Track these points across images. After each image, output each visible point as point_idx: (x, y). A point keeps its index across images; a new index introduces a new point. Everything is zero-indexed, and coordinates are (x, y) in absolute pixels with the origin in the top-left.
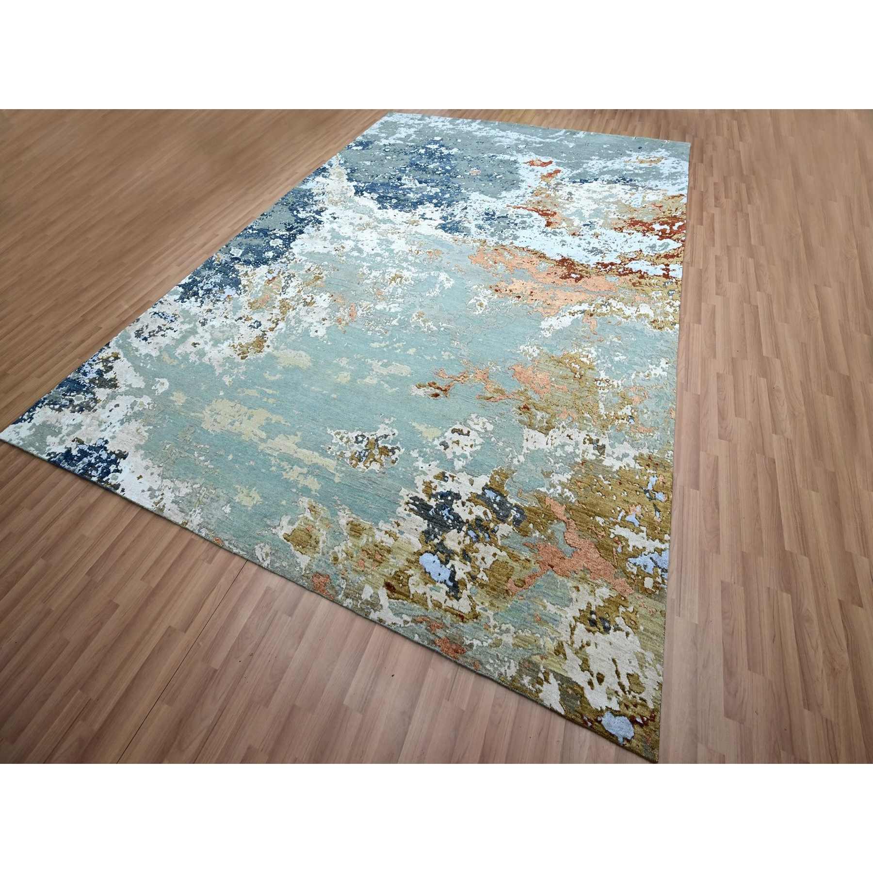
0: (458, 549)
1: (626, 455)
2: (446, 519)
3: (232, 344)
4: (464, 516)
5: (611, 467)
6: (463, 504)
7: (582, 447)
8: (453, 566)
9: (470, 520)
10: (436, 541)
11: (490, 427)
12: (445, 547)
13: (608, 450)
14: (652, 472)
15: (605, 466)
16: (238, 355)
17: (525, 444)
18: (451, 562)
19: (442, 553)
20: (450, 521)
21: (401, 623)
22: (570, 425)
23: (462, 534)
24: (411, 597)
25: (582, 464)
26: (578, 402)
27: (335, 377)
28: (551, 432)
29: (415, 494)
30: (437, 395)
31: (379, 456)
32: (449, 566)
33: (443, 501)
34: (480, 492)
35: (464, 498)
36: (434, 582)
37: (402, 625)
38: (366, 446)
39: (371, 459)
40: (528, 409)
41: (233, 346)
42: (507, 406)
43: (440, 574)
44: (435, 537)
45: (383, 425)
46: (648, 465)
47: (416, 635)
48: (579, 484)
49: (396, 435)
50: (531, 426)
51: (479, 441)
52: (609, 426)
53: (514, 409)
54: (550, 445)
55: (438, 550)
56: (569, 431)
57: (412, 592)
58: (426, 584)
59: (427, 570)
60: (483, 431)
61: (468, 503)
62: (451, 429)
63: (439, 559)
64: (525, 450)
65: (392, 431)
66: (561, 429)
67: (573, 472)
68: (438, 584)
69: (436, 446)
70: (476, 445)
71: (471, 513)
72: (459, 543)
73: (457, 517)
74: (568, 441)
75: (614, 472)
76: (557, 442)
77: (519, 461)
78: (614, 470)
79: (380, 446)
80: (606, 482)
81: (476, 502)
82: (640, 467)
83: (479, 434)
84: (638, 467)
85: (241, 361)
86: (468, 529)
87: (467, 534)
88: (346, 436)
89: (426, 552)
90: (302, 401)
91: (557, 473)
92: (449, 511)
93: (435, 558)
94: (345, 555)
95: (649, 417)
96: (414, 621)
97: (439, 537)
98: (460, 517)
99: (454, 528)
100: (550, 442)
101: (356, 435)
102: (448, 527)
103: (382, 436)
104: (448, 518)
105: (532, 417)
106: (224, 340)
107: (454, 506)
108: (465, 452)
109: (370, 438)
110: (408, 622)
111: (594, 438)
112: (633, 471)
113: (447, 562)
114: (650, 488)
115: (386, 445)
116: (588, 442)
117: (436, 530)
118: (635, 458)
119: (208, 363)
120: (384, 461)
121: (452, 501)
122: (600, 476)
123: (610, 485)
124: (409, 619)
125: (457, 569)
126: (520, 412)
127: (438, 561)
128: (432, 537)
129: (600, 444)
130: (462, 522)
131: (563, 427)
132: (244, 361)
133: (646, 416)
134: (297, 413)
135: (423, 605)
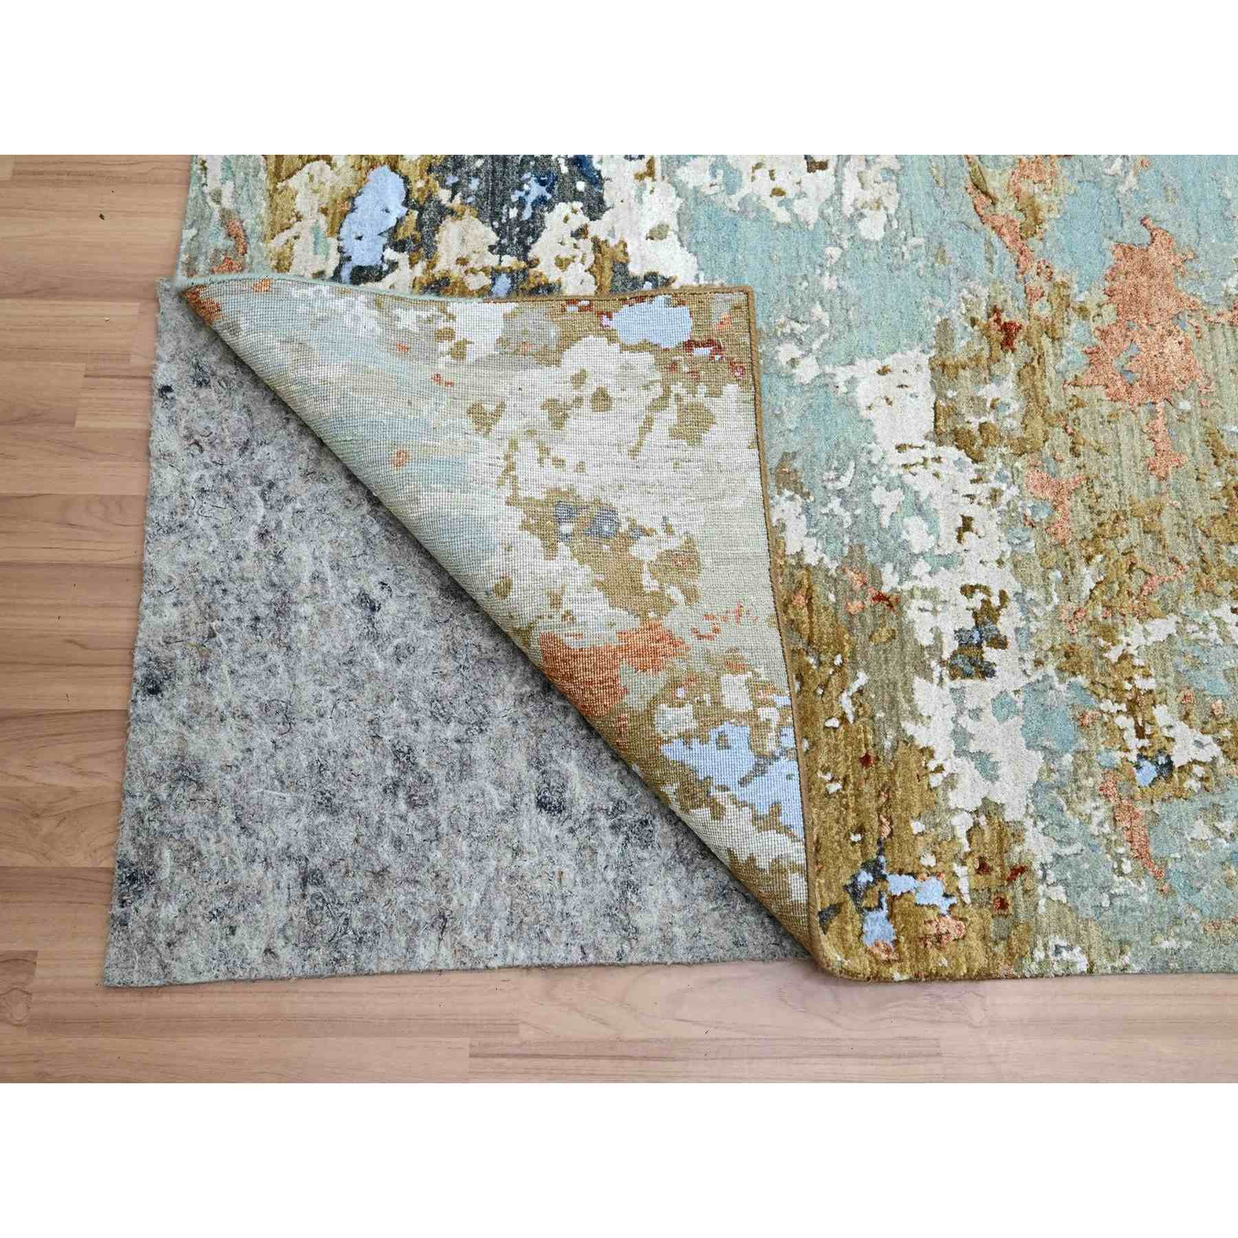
0: (445, 262)
2: (514, 198)
4: (544, 250)
5: (915, 716)
6: (581, 233)
7: (948, 583)
8: (394, 265)
9: (539, 269)
10: (444, 195)
11: (872, 228)
12: (436, 226)
13: (979, 693)
14: (964, 886)
17: (866, 368)
18: (402, 258)
19: (420, 224)
20: (513, 213)
21: (212, 185)
22: (1013, 520)
23: (492, 260)
24: (279, 185)
25: (881, 597)
26: (1132, 533)
28: (951, 453)
32: (390, 254)
33: (565, 170)
34: (635, 269)
35: (598, 229)
36: (335, 230)
37: (206, 189)
40: (1007, 343)
42: (981, 263)
43: (360, 238)
44: (455, 189)
46: (983, 868)
47: (194, 231)
48: (801, 600)
50: (943, 371)
51: (809, 211)
53: (984, 292)
54: (901, 458)
55: (421, 210)
56: (987, 521)
57: (293, 183)
58: (324, 211)
59: (358, 201)
60: (848, 211)
61: (586, 245)
63: (399, 221)
64: (842, 375)
66: (981, 490)
67: (833, 566)
68: (333, 242)
70: (787, 204)
71: (562, 264)
72: (462, 261)
73: (532, 230)
74: (947, 525)
75: (900, 730)
76: (923, 483)
77: (793, 362)
78: (909, 727)
80: (847, 704)
81: (602, 269)
82: (961, 833)
83: (830, 201)
84: (959, 826)
86: (511, 273)
87: (495, 273)
89: (406, 180)
91: (806, 510)
92: (542, 200)
93: (398, 210)
96: (226, 215)
97: (458, 198)
98: (537, 236)
99: (497, 231)
100: (913, 456)
102: (496, 215)
104: (521, 204)
105: (985, 368)
107: (562, 208)
108: (746, 179)
110: (218, 202)
113: (399, 246)
114: (896, 883)
116: (976, 603)
117: (474, 184)
118: (990, 809)
121: (577, 196)
122: (862, 677)
123: (845, 720)
124: (227, 202)
125: (389, 280)
126: (980, 315)
127: (392, 223)
128: (451, 180)
130: (527, 249)
131: (995, 495)
135: (273, 224)
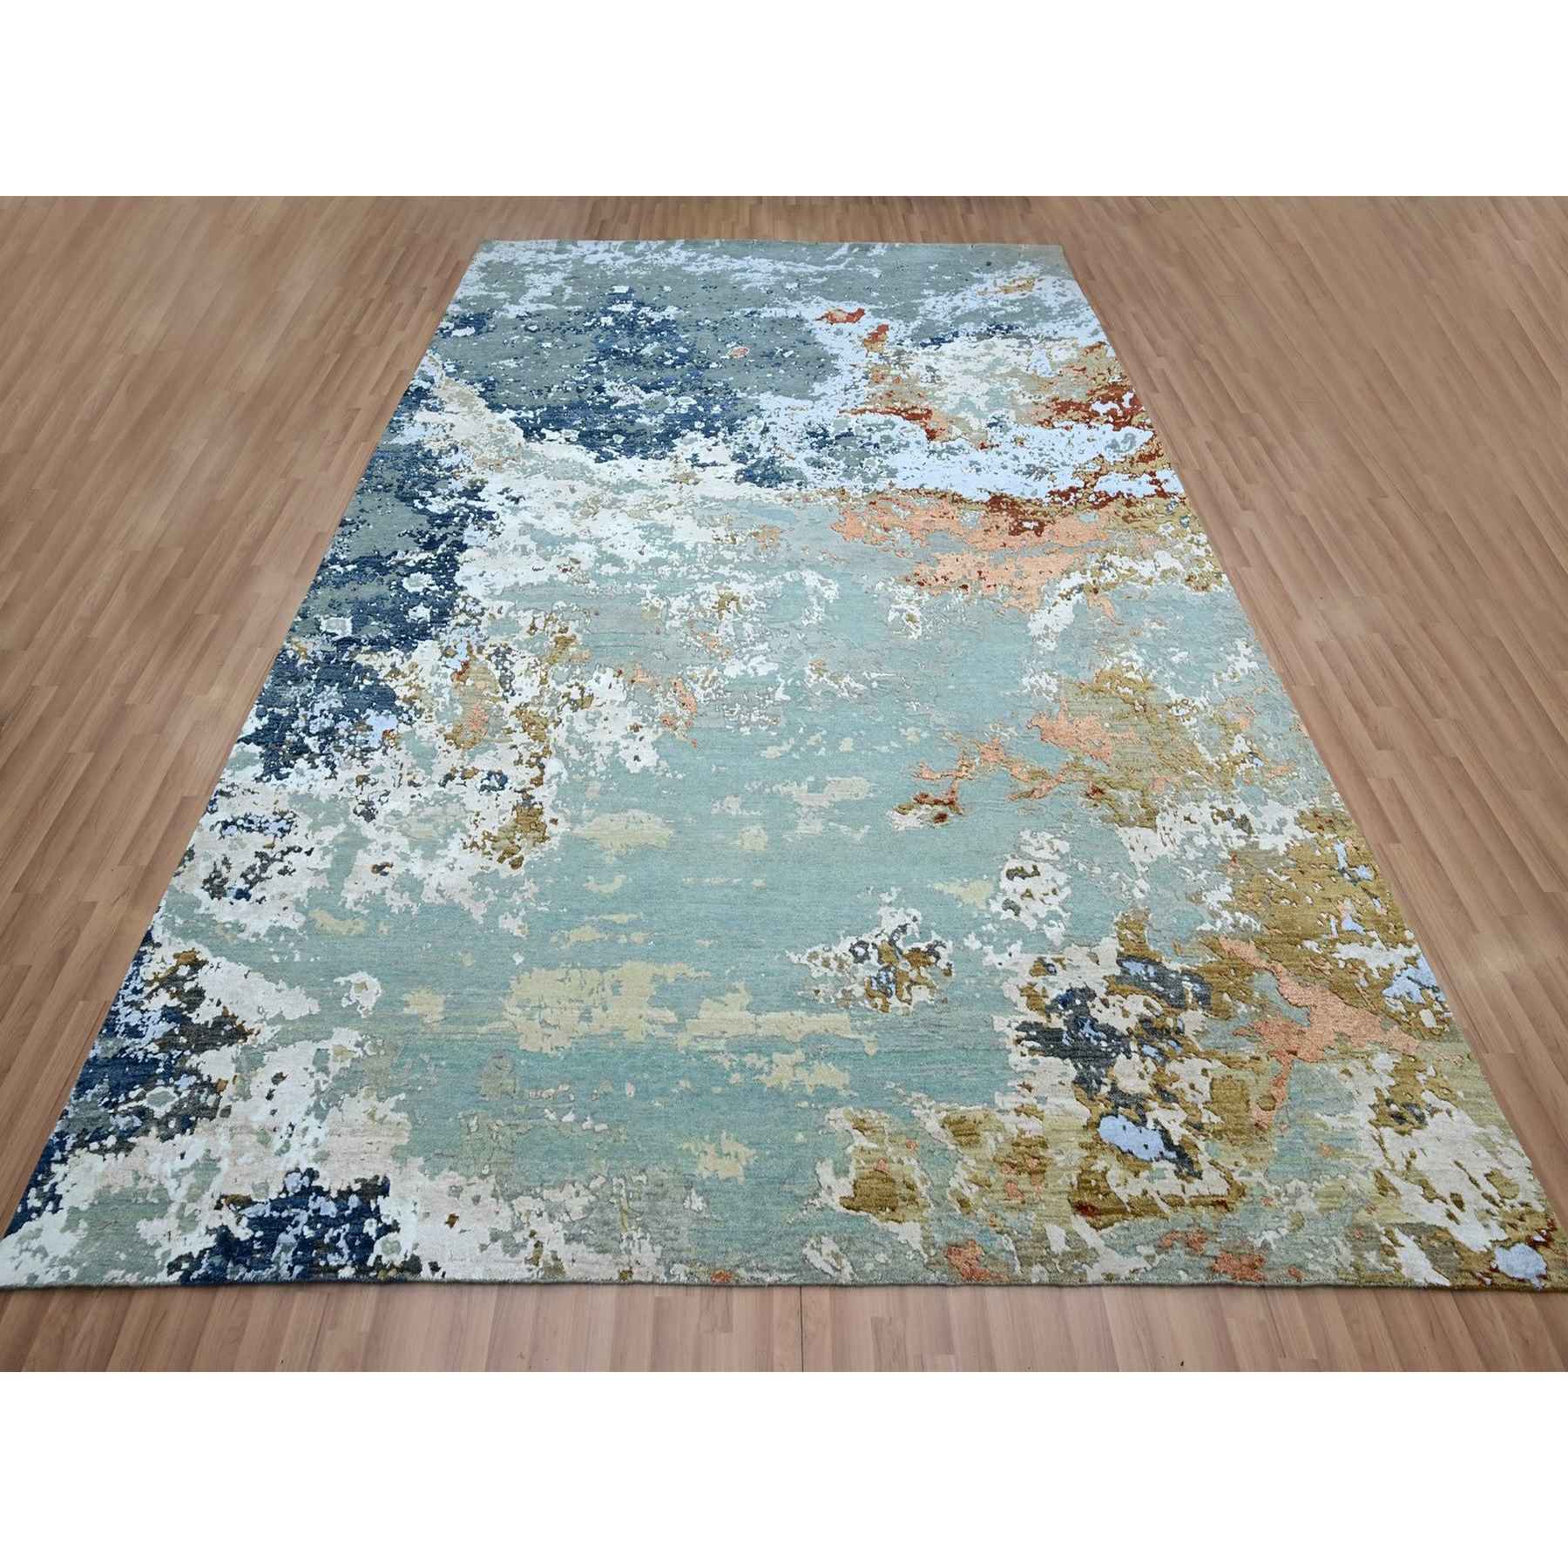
0: (1145, 1087)
1: (1282, 822)
2: (1095, 1043)
3: (469, 842)
4: (1122, 1025)
5: (1275, 850)
6: (1105, 1003)
7: (1214, 829)
8: (1156, 1122)
9: (1132, 1027)
10: (1105, 1090)
11: (1064, 847)
12: (1124, 1095)
13: (1255, 822)
14: (1331, 836)
15: (1265, 852)
16: (501, 860)
17: (1133, 856)
18: (1150, 1116)
19: (1126, 1106)
20: (1104, 1044)
21: (1143, 1264)
22: (1178, 799)
23: (1136, 1057)
24: (1129, 1209)
25: (1234, 860)
26: (1166, 754)
27: (738, 842)
28: (1158, 821)
29: (1021, 1019)
30: (942, 817)
31: (915, 972)
32: (1150, 1124)
33: (1071, 1012)
34: (1118, 971)
35: (1101, 992)
36: (1147, 1164)
37: (1149, 1268)
38: (880, 961)
39: (906, 984)
40: (1101, 791)
41: (474, 844)
42: (1067, 799)
43: (1146, 1146)
44: (1100, 1083)
45: (882, 909)
46: (1321, 827)
47: (1181, 1272)
48: (1249, 895)
49: (920, 919)
50: (1123, 822)
51: (1062, 878)
52: (1233, 780)
53: (1080, 799)
54: (1169, 845)
55: (1116, 1106)
56: (1184, 810)
57: (1125, 1199)
58: (1136, 1174)
59: (1124, 1149)
60: (1057, 857)
61: (1111, 999)
62: (1004, 873)
63: (1128, 1119)
64: (1140, 869)
65: (909, 915)
66: (1171, 811)
67: (1230, 880)
68: (1155, 1165)
69: (999, 914)
70: (1060, 888)
71: (1126, 1014)
72: (1141, 1076)
73: (1110, 1032)
74: (1193, 828)
75: (1284, 857)
76: (1178, 835)
77: (1142, 891)
78: (1281, 852)
79: (906, 952)
80: (1283, 878)
81: (1123, 990)
82: (1312, 835)
83: (1054, 865)
84: (1310, 836)
85: (515, 873)
86: (1141, 1045)
87: (1143, 1055)
88: (831, 955)
89: (1102, 1116)
90: (701, 914)
91: (1207, 890)
92: (1092, 1025)
93: (1121, 1120)
94: (975, 1188)
95: (1276, 746)
96: (1161, 1249)
97: (1105, 1080)
98: (1114, 1030)
99: (1118, 1054)
100: (1166, 838)
101: (849, 946)
102: (1107, 1055)
103: (896, 931)
104: (1098, 1038)
105: (1114, 804)
106: (445, 837)
107: (1094, 1013)
108: (1052, 908)
109: (878, 943)
110: (1154, 1257)
111: (1224, 808)
112: (1305, 844)
113: (1144, 1122)
114: (1343, 864)
115: (916, 945)
116: (1219, 819)
117: (1093, 1069)
118: (1298, 823)
119: (441, 901)
120: (929, 977)
121: (1084, 1005)
122: (1270, 871)
123: (1290, 880)
124: (1151, 1251)
125: (1166, 1126)
126: (1092, 802)
127: (1130, 1125)
128: (1094, 1084)
129: (1238, 816)
130: (1123, 1036)
131: (1171, 805)
132: (521, 871)
133: (1270, 745)
134: (707, 943)
135: (1155, 1213)
